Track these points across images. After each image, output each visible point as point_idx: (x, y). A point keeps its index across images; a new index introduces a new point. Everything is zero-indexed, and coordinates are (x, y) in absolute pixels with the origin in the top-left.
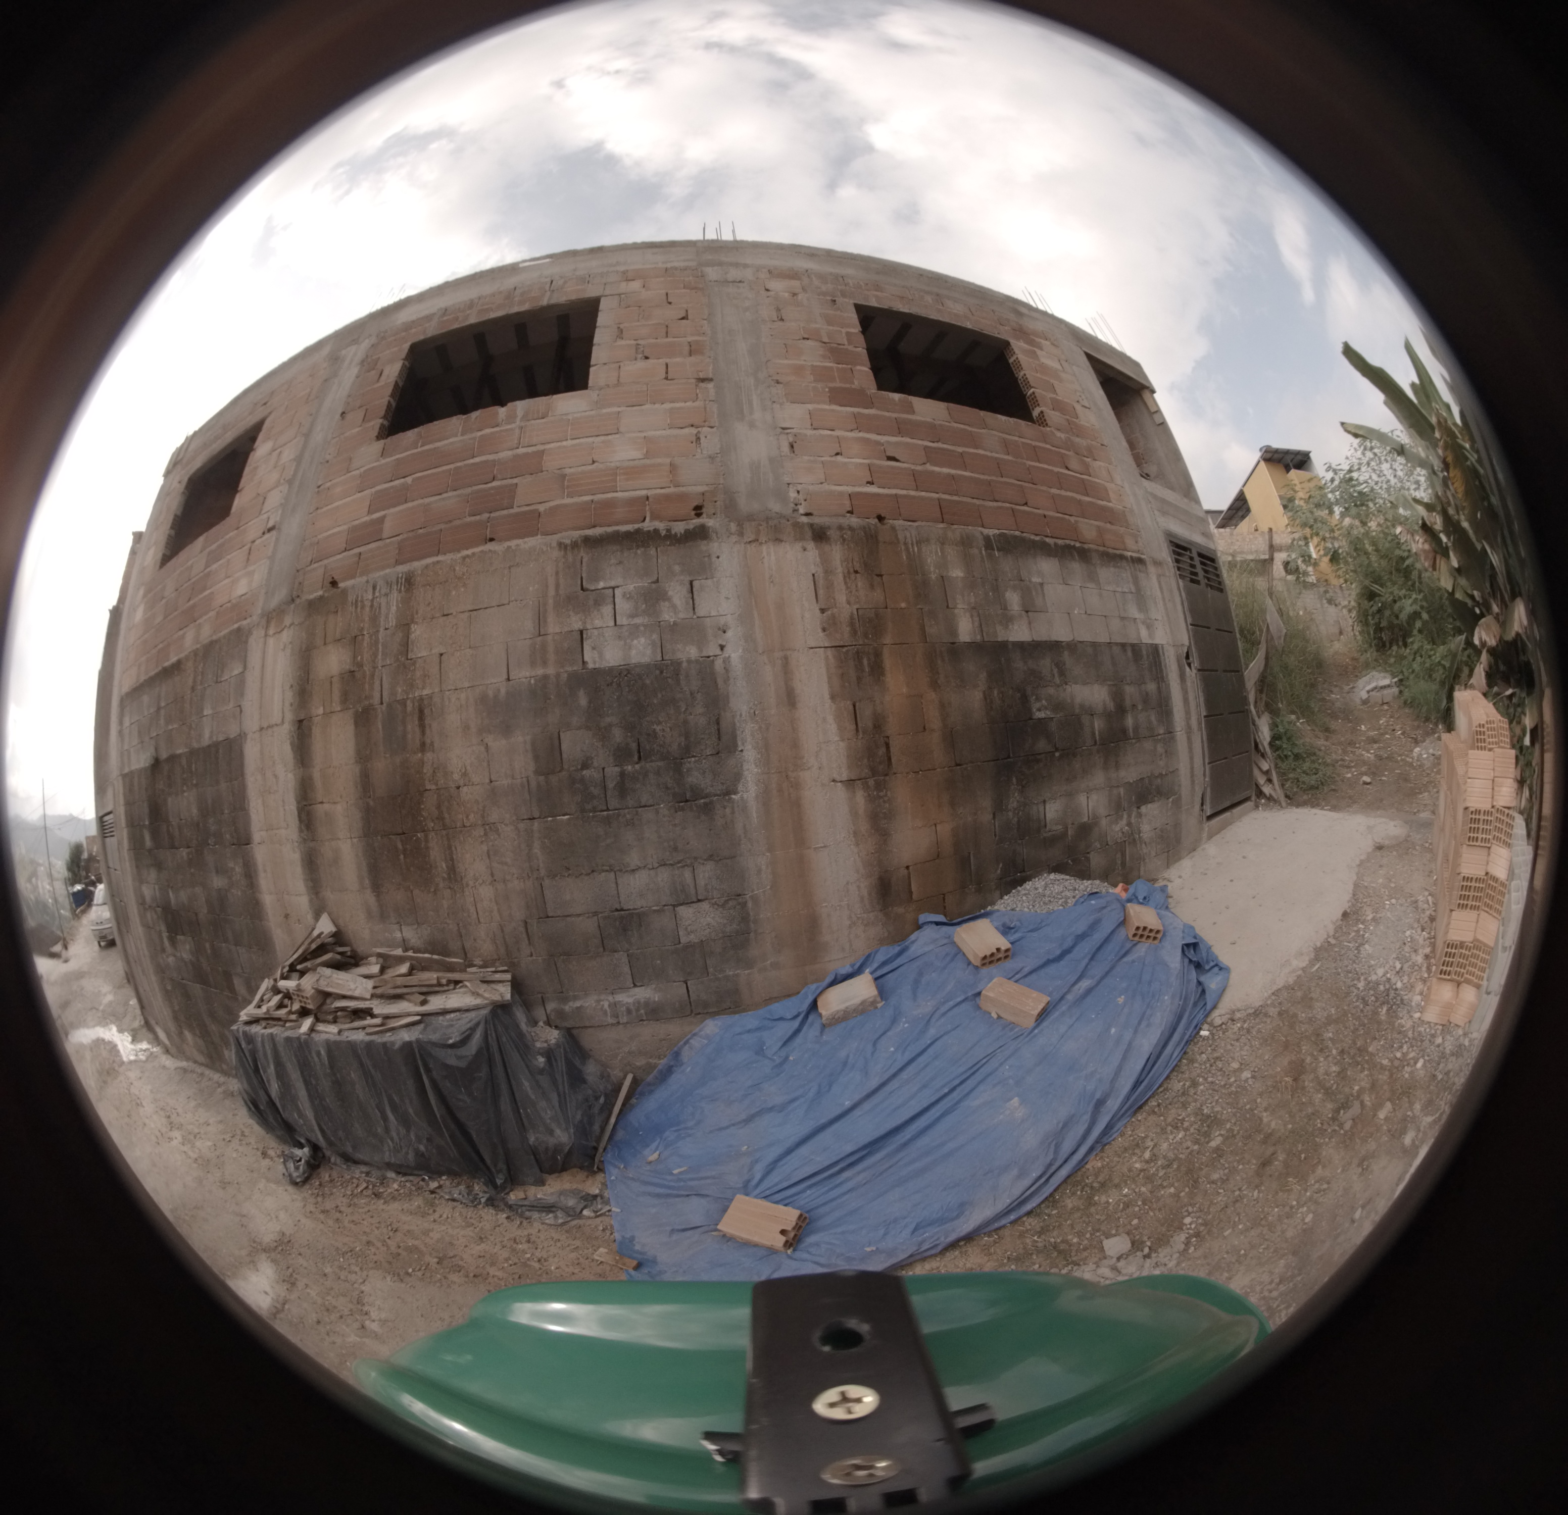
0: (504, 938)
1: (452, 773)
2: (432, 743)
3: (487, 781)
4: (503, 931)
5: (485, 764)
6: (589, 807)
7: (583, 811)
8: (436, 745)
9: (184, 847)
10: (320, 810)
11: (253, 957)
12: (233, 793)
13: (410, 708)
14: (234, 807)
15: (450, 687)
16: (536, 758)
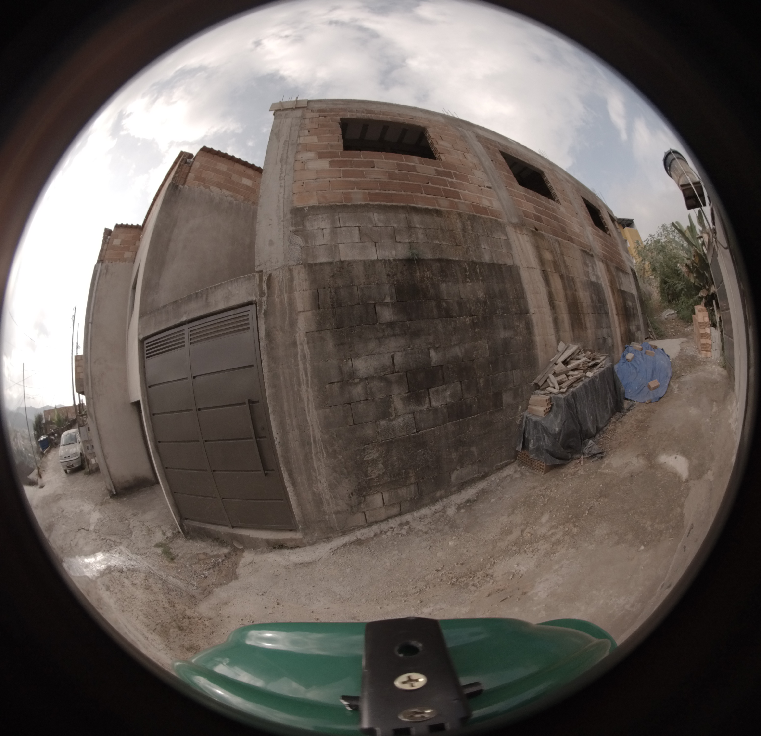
9: (467, 316)
10: (556, 303)
11: (525, 373)
12: (516, 290)
13: (570, 279)
14: (517, 296)
15: (576, 276)
16: (591, 299)
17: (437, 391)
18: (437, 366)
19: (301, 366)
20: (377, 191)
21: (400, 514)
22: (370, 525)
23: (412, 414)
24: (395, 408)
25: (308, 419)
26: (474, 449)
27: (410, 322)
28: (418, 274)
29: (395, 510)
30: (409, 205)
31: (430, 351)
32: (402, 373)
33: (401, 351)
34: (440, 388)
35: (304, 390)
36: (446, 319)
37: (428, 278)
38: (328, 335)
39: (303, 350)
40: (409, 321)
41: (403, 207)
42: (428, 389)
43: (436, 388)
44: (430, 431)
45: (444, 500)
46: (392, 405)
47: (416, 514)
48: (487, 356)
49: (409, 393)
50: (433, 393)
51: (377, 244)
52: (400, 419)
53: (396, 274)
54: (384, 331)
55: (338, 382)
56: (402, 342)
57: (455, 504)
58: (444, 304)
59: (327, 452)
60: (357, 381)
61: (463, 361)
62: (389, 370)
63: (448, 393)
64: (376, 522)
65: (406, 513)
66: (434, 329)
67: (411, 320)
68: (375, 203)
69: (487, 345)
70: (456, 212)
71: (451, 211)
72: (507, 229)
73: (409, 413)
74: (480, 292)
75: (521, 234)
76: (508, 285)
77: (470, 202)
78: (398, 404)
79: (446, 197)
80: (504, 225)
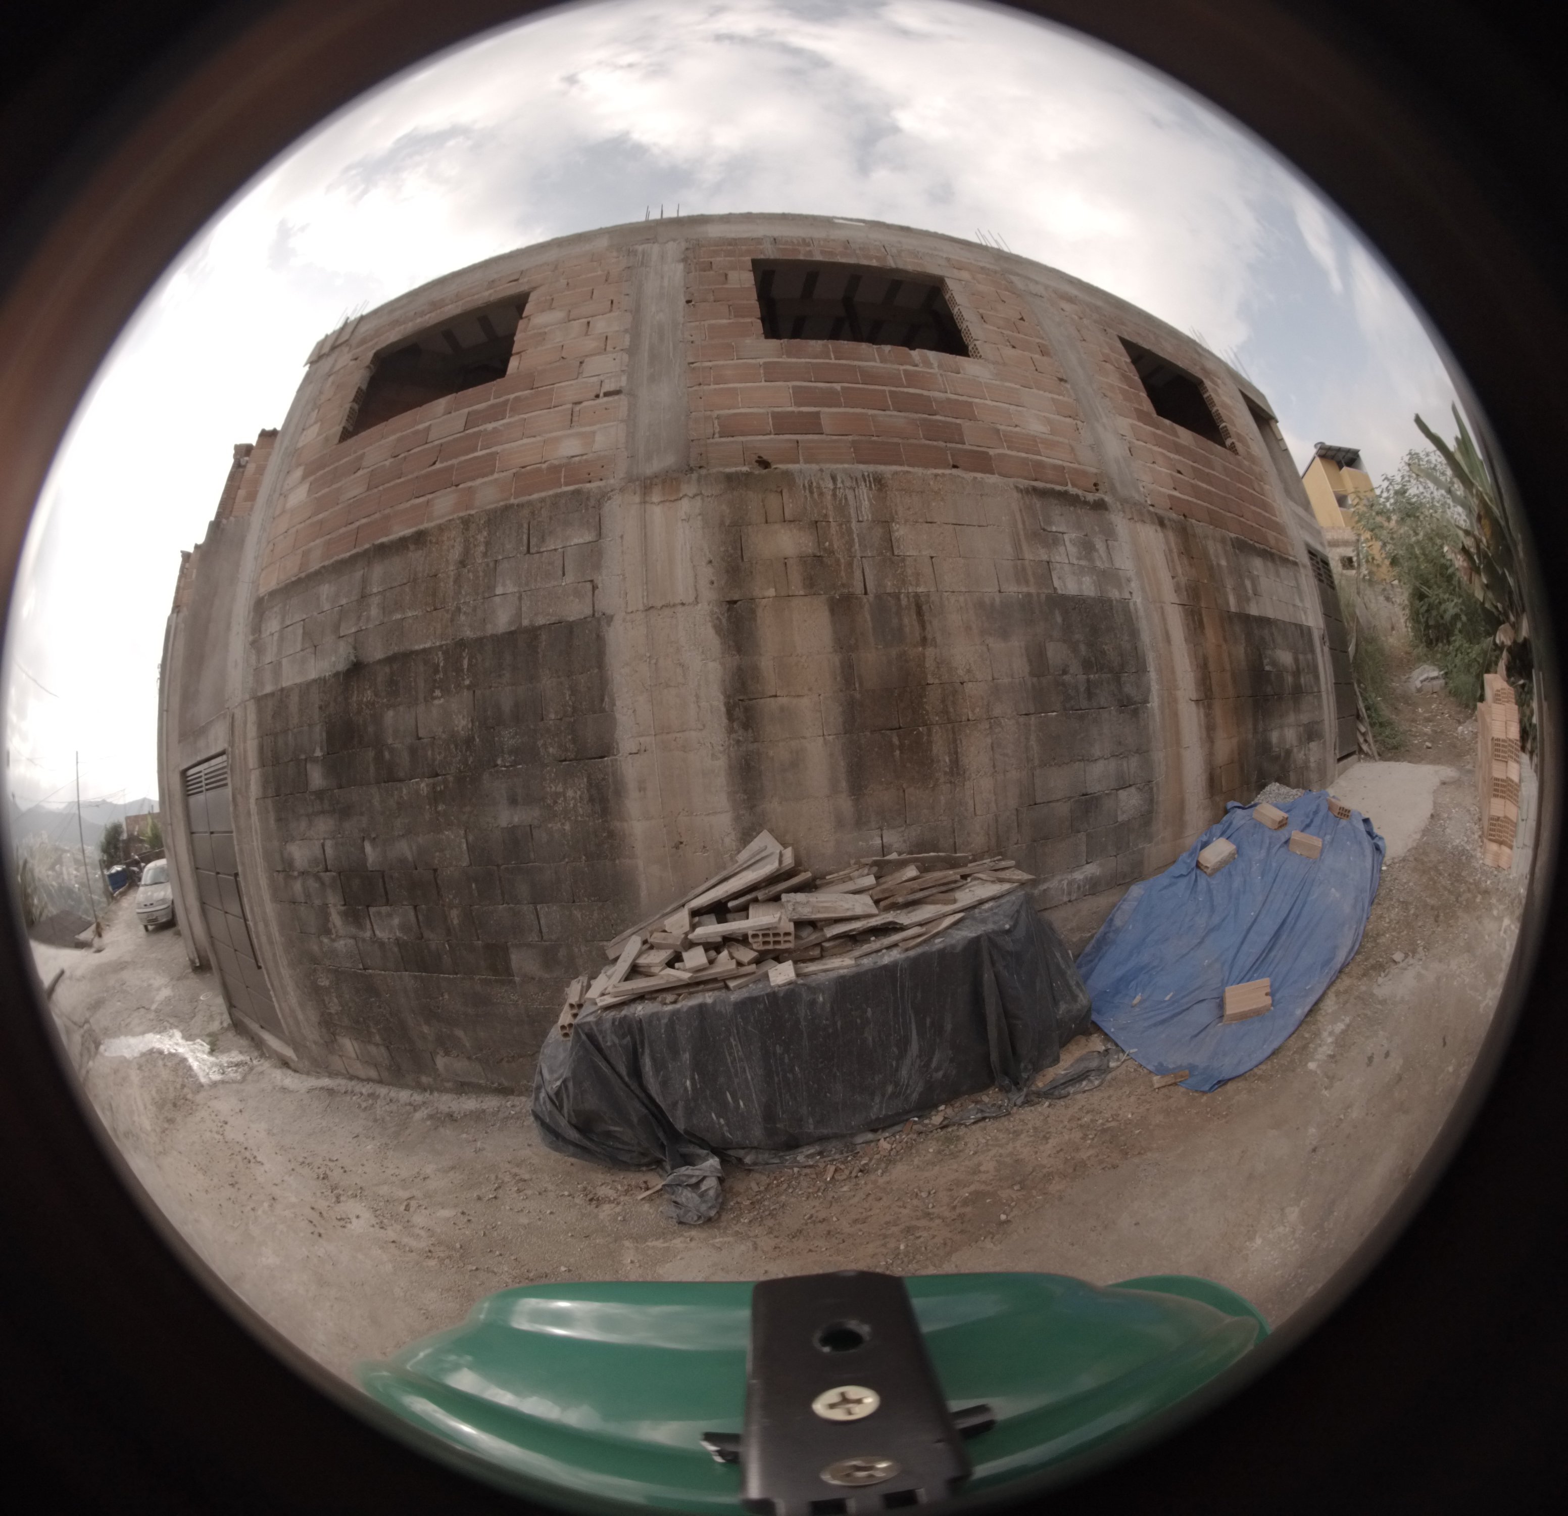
0: (997, 828)
1: (956, 669)
2: (934, 639)
3: (990, 678)
4: (997, 821)
5: (988, 663)
6: (1068, 705)
7: (1065, 709)
8: (938, 641)
9: (422, 776)
10: (770, 706)
11: (578, 914)
12: (574, 691)
13: (904, 602)
14: (575, 709)
15: (947, 589)
16: (1030, 661)
17: (380, 913)
18: (376, 871)
19: (256, 844)
20: (343, 530)
21: (381, 1082)
22: (351, 1078)
23: (354, 940)
24: (333, 924)
25: (268, 911)
26: (459, 1033)
27: (339, 791)
28: (355, 699)
29: (373, 1074)
30: (376, 542)
31: (365, 843)
32: (333, 874)
33: (331, 839)
34: (383, 910)
35: (260, 874)
36: (388, 785)
37: (367, 705)
38: (269, 804)
39: (255, 822)
40: (339, 789)
41: (365, 552)
42: (367, 907)
43: (378, 908)
44: (380, 974)
45: (435, 1094)
46: (330, 919)
48: (465, 864)
49: (346, 907)
50: (375, 916)
51: (317, 648)
52: (342, 942)
53: (329, 703)
54: (313, 805)
55: (283, 871)
56: (330, 823)
57: (436, 1109)
58: (387, 755)
59: (288, 960)
60: (295, 874)
61: (416, 868)
62: (320, 866)
63: (397, 921)
64: (358, 1078)
65: (389, 1084)
66: (368, 804)
67: (341, 787)
68: (332, 561)
69: (464, 840)
70: (462, 518)
71: (450, 520)
72: (607, 507)
73: (350, 938)
74: (461, 717)
75: (667, 504)
76: (547, 683)
77: (514, 471)
78: (336, 919)
79: (457, 486)
80: (604, 496)
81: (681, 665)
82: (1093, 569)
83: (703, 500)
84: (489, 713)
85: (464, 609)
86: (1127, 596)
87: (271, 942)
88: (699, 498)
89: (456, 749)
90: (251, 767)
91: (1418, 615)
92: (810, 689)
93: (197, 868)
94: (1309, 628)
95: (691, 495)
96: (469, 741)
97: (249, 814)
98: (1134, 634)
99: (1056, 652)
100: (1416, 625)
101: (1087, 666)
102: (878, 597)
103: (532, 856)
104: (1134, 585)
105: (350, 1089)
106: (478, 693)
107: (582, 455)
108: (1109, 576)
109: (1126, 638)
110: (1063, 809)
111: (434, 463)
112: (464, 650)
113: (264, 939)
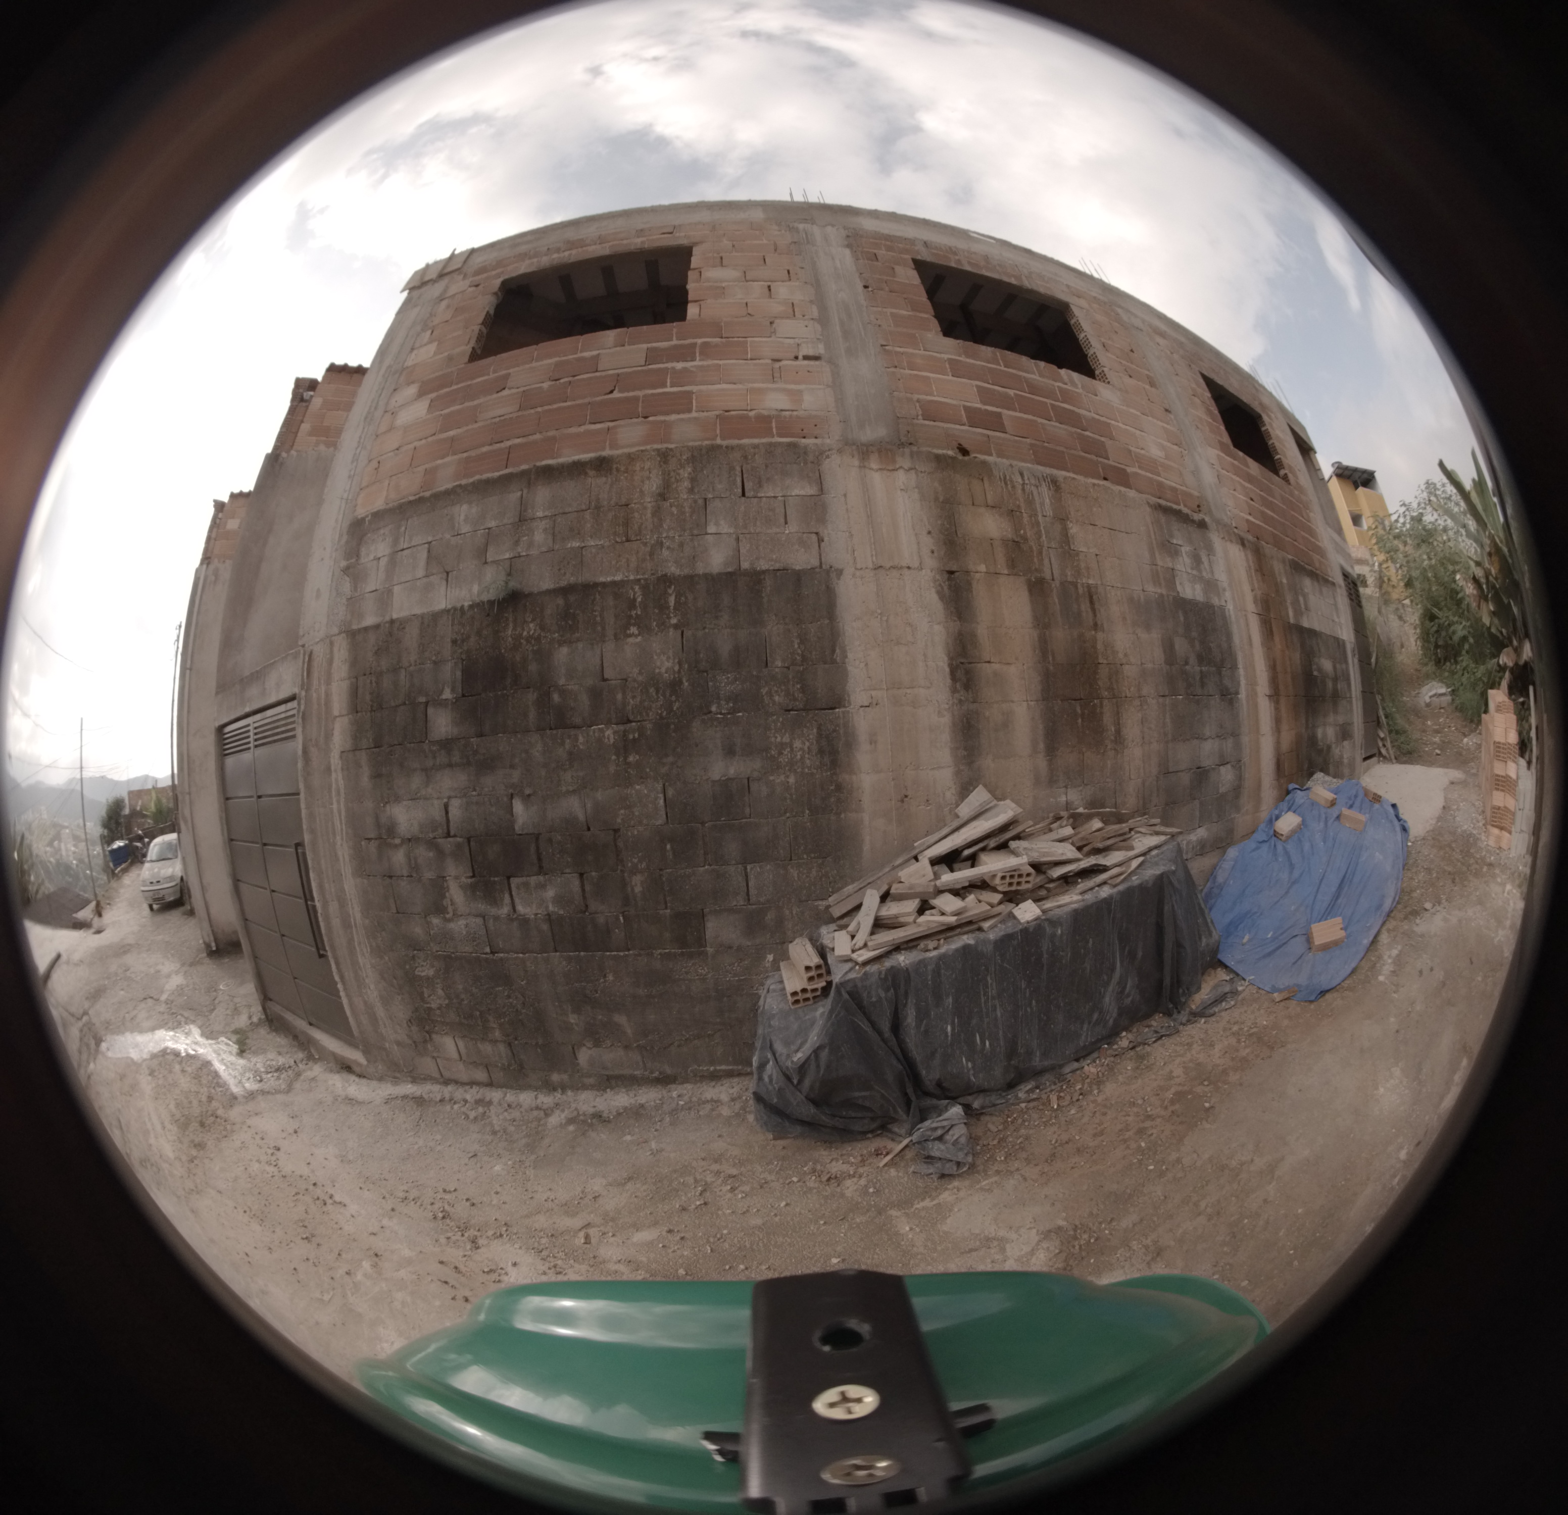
0: (1144, 791)
1: (1118, 652)
2: (1103, 625)
3: (1140, 663)
4: (1144, 785)
5: (1138, 650)
6: (1189, 691)
7: (1188, 694)
8: (1105, 627)
9: (609, 723)
10: (986, 670)
11: (794, 873)
12: (803, 640)
13: (1081, 591)
14: (804, 659)
15: (1108, 583)
16: (1165, 652)
17: (526, 885)
18: (527, 834)
19: (335, 806)
20: (485, 449)
21: (490, 1084)
22: (447, 1082)
23: (482, 919)
24: (451, 900)
25: (346, 887)
26: (621, 1019)
27: (479, 739)
28: (510, 632)
29: (481, 1075)
30: (539, 464)
31: (514, 801)
32: (459, 839)
33: (460, 797)
34: (533, 880)
35: (339, 843)
36: (554, 732)
37: (528, 640)
38: (363, 757)
39: (337, 780)
40: (477, 737)
41: (523, 473)
42: (508, 878)
43: (524, 879)
44: (516, 958)
45: (569, 1093)
46: (447, 894)
47: (511, 1097)
48: (659, 822)
49: (473, 880)
50: (518, 888)
51: (450, 574)
52: (462, 922)
53: (468, 637)
54: (434, 758)
55: (376, 839)
56: (461, 778)
57: (576, 1109)
58: (556, 697)
59: (371, 946)
60: (397, 841)
61: (589, 829)
62: (440, 831)
63: (550, 893)
64: (456, 1082)
65: (500, 1086)
66: (524, 755)
67: (482, 736)
68: (471, 480)
69: (661, 796)
70: (658, 450)
71: (642, 451)
72: (826, 465)
73: (476, 916)
74: (664, 658)
75: (885, 472)
76: (773, 629)
77: (717, 413)
78: (456, 894)
79: (646, 417)
80: (821, 455)
81: (910, 625)
82: (1201, 578)
83: (916, 473)
84: (701, 656)
85: (667, 543)
86: (1224, 604)
87: (347, 924)
88: (913, 472)
89: (657, 692)
90: (336, 712)
91: (1428, 634)
92: (1017, 659)
93: (232, 840)
94: (1343, 641)
95: (906, 468)
96: (675, 685)
97: (328, 770)
98: (1229, 636)
99: (1181, 646)
100: (1426, 645)
101: (1201, 659)
102: (1062, 583)
103: (747, 810)
104: (1228, 594)
105: (447, 1096)
106: (688, 633)
107: (792, 411)
108: (1211, 585)
109: (1224, 639)
110: (1185, 779)
111: (612, 392)
112: (670, 587)
113: (336, 922)
